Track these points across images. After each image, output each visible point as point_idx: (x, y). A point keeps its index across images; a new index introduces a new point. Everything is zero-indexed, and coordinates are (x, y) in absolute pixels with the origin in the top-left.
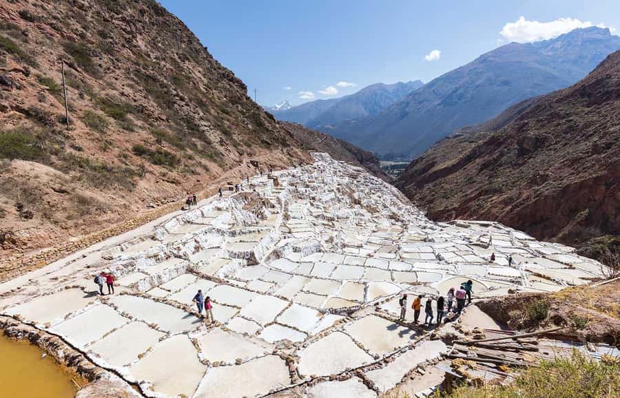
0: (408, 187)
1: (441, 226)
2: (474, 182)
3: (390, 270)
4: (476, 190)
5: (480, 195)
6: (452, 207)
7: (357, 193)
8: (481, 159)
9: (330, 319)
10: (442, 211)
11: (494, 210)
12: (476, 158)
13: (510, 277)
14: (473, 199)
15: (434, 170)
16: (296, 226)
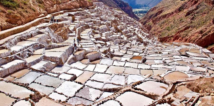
0: (148, 24)
1: (166, 45)
2: (183, 22)
3: (138, 69)
4: (184, 26)
5: (185, 29)
6: (172, 35)
7: (120, 26)
8: (187, 10)
9: (106, 95)
10: (166, 37)
11: (193, 37)
12: (184, 9)
13: (200, 72)
14: (182, 31)
15: (162, 15)
16: (85, 44)
